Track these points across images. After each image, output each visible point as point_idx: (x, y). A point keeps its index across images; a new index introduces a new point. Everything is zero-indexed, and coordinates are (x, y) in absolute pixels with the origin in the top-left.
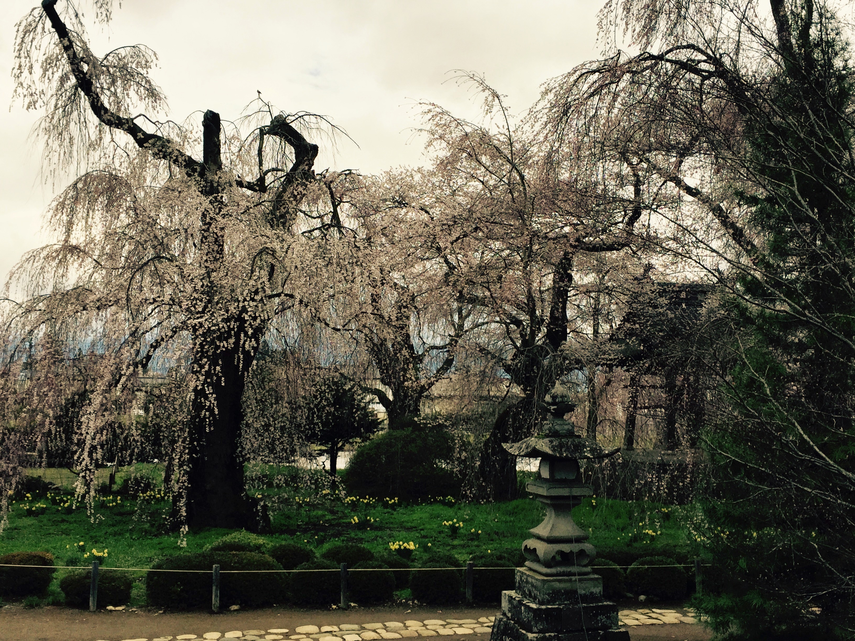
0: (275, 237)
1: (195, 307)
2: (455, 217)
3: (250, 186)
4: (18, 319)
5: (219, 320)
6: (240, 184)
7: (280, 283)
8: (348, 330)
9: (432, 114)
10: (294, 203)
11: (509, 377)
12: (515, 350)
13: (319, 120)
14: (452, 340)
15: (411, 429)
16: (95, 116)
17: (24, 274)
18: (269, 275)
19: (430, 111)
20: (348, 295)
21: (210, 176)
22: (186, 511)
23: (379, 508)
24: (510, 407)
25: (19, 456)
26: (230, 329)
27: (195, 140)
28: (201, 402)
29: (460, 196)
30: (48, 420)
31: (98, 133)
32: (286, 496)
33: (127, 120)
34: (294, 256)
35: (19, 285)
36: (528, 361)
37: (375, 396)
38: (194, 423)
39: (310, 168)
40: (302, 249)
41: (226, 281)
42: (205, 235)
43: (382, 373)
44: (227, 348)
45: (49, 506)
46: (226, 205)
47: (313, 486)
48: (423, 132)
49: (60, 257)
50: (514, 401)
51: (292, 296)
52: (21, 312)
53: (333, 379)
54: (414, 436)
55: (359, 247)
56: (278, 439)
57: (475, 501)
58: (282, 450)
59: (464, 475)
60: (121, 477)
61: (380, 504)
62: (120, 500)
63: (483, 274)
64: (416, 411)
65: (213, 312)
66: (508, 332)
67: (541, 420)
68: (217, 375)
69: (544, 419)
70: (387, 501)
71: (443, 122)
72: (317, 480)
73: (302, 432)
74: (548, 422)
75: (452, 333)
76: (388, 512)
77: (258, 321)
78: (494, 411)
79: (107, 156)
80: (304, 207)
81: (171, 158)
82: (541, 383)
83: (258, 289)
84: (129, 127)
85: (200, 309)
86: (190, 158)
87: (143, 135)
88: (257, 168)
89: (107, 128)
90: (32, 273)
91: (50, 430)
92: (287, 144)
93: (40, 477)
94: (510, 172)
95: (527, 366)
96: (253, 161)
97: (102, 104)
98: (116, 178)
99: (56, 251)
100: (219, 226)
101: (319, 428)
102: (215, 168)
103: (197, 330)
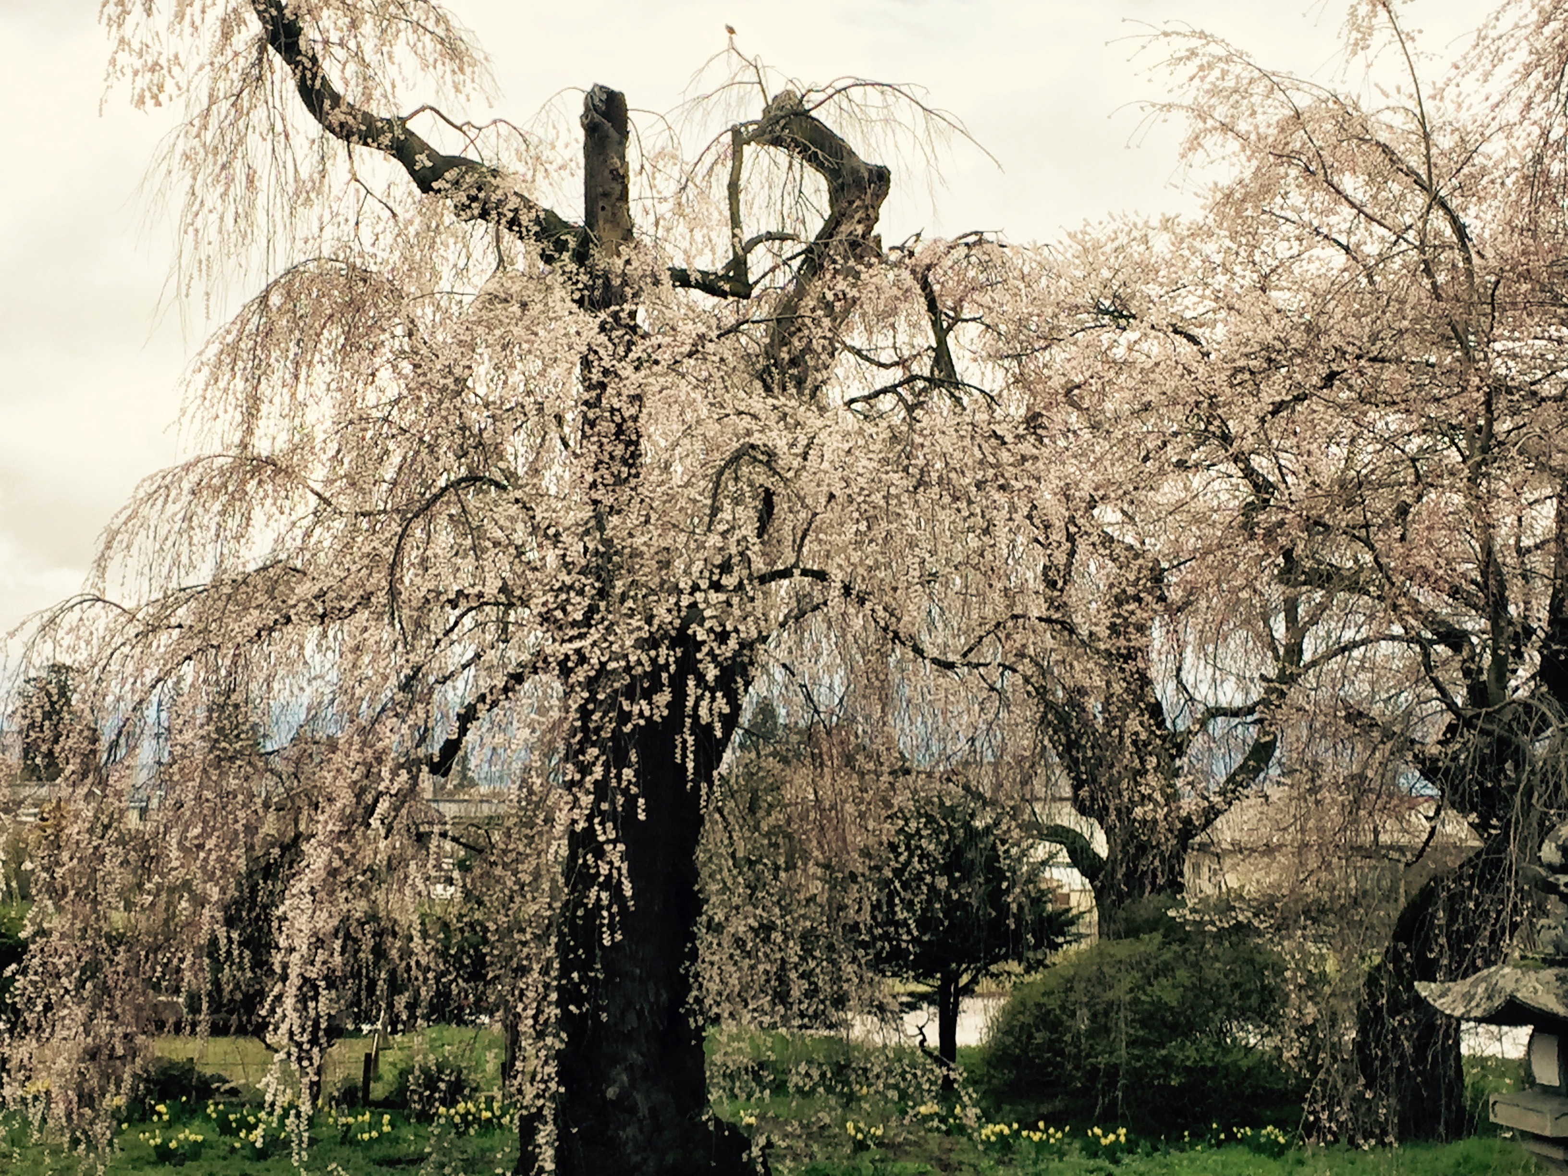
0: (774, 416)
1: (564, 611)
2: (1268, 348)
3: (709, 285)
4: (126, 650)
5: (629, 643)
6: (682, 279)
7: (788, 542)
8: (977, 666)
9: (1197, 61)
10: (827, 322)
11: (1432, 791)
12: (1448, 717)
13: (891, 99)
14: (1269, 691)
15: (1157, 937)
16: (311, 116)
17: (143, 533)
18: (759, 520)
19: (1193, 53)
21: (600, 260)
22: (556, 1159)
23: (1075, 1157)
24: (1436, 878)
25: (139, 1008)
26: (658, 668)
27: (563, 167)
28: (585, 864)
29: (1281, 289)
31: (316, 158)
33: (389, 121)
34: (826, 465)
35: (129, 561)
36: (1489, 745)
37: (1059, 846)
38: (571, 922)
39: (870, 228)
40: (846, 447)
41: (646, 538)
42: (591, 415)
43: (1079, 784)
44: (649, 720)
45: (213, 1137)
46: (645, 336)
47: (894, 1095)
48: (1174, 111)
49: (231, 489)
50: (1449, 861)
51: (821, 576)
52: (132, 634)
54: (1167, 956)
55: (1001, 438)
57: (1344, 1140)
59: (1312, 1069)
60: (394, 1065)
61: (1077, 1145)
62: (390, 1123)
63: (1351, 503)
64: (1176, 886)
66: (1427, 663)
67: (1532, 914)
68: (625, 792)
69: (1540, 910)
70: (1097, 1138)
71: (1230, 83)
72: (902, 1077)
73: (864, 945)
74: (1550, 921)
75: (1273, 673)
77: (733, 643)
79: (341, 219)
80: (857, 338)
81: (500, 215)
82: (1527, 808)
84: (395, 139)
85: (579, 616)
86: (550, 214)
87: (429, 157)
88: (727, 231)
89: (338, 145)
90: (163, 533)
91: (214, 941)
92: (809, 171)
93: (191, 1060)
94: (1424, 217)
95: (1484, 760)
96: (716, 215)
97: (325, 82)
98: (365, 277)
99: (221, 473)
100: (625, 392)
102: (616, 236)
103: (572, 670)
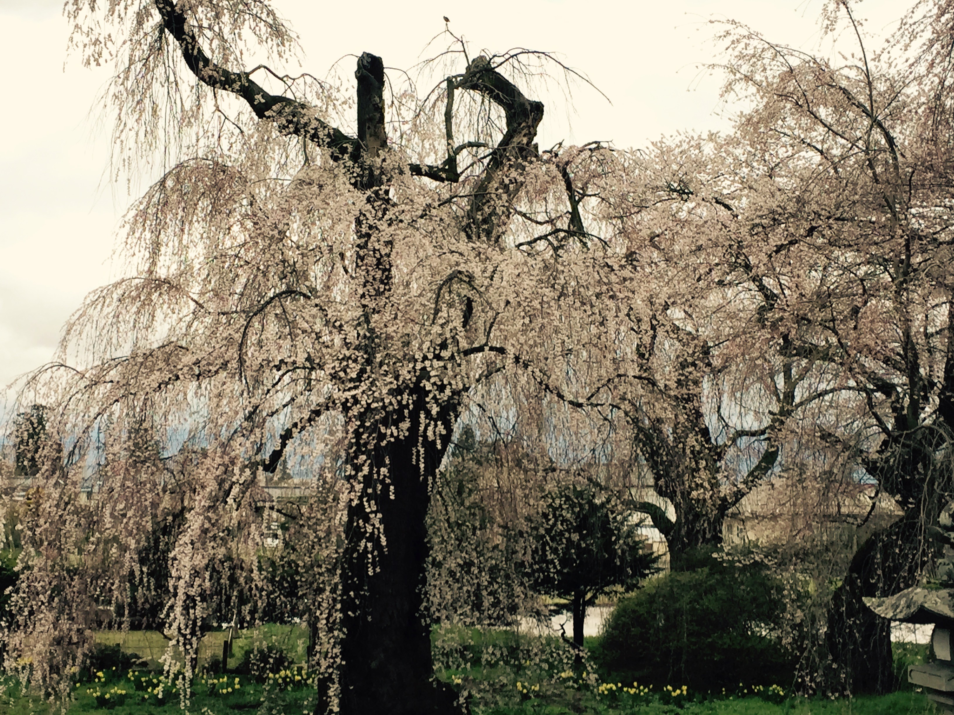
0: (473, 254)
1: (345, 372)
2: (773, 212)
3: (433, 174)
4: (79, 396)
5: (384, 392)
6: (417, 170)
7: (481, 330)
8: (596, 405)
9: (730, 38)
10: (505, 197)
11: (873, 481)
12: (883, 436)
13: (544, 61)
14: (774, 420)
15: (706, 570)
16: (191, 72)
17: (89, 325)
18: (464, 317)
19: (727, 33)
20: (596, 345)
21: (367, 159)
22: (340, 705)
23: (656, 704)
24: (876, 534)
25: (87, 614)
26: (402, 407)
27: (345, 103)
28: (358, 526)
29: (781, 176)
30: (127, 555)
31: (195, 97)
33: (238, 75)
34: (504, 284)
35: (80, 342)
36: (908, 453)
37: (646, 515)
38: (349, 561)
39: (531, 140)
40: (517, 272)
41: (395, 328)
42: (361, 253)
43: (657, 478)
44: (397, 438)
45: (132, 691)
46: (394, 205)
47: (545, 666)
48: (716, 69)
49: (142, 298)
50: (883, 524)
51: (501, 351)
52: (82, 386)
53: (574, 487)
54: (712, 581)
55: (611, 267)
56: (486, 588)
57: (819, 693)
59: (800, 650)
60: (242, 648)
61: (657, 696)
62: (239, 683)
63: (824, 306)
64: (718, 539)
65: (374, 379)
66: (870, 404)
67: (934, 556)
68: (382, 482)
69: (939, 553)
70: (669, 692)
71: (751, 51)
72: (550, 655)
74: (945, 560)
75: (776, 410)
76: (671, 711)
77: (448, 392)
79: (210, 134)
80: (523, 206)
81: (306, 132)
82: (931, 491)
84: (242, 86)
85: (354, 375)
86: (337, 132)
87: (263, 97)
88: (444, 142)
89: (207, 89)
90: (101, 325)
91: (132, 573)
92: (494, 105)
93: (118, 645)
94: (868, 133)
95: (905, 462)
96: (437, 132)
97: (200, 51)
98: (224, 169)
99: (137, 288)
100: (382, 239)
102: (377, 145)
103: (350, 408)
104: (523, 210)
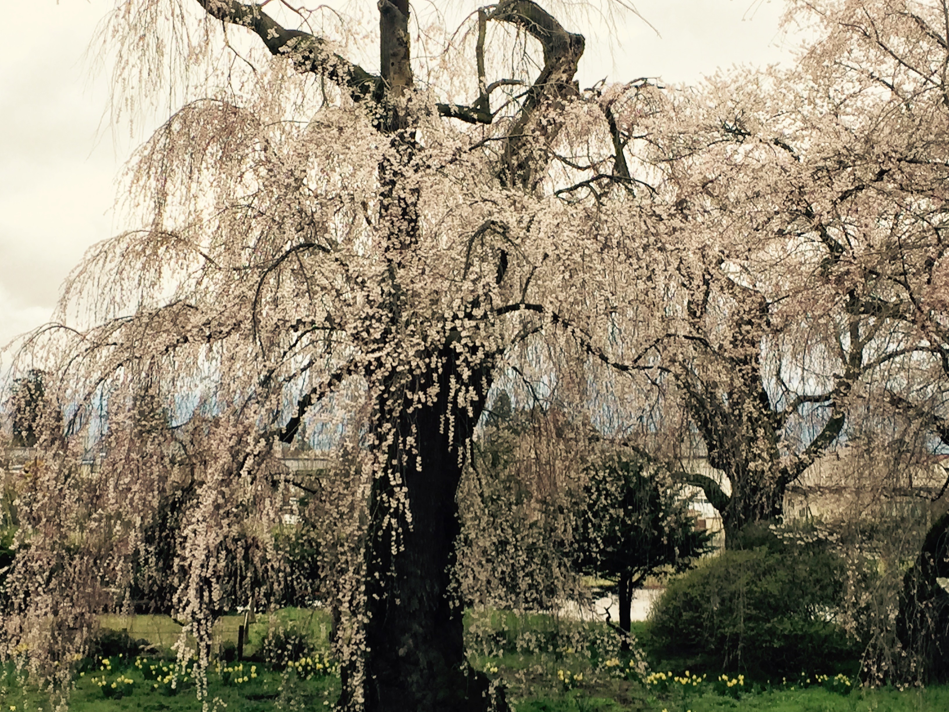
0: (507, 203)
1: (368, 332)
2: (838, 154)
3: (463, 115)
4: (80, 359)
5: (411, 354)
6: (445, 111)
7: (517, 287)
8: (644, 368)
10: (542, 139)
14: (840, 384)
15: (765, 549)
17: (90, 282)
18: (498, 272)
20: (643, 302)
21: (391, 98)
22: (365, 696)
23: (710, 695)
26: (430, 370)
27: (366, 37)
28: (382, 501)
29: (847, 114)
30: (133, 533)
31: (203, 32)
32: (540, 670)
33: (250, 7)
34: (542, 235)
35: (81, 301)
37: (699, 489)
38: (373, 539)
39: (571, 76)
40: (556, 222)
41: (422, 284)
42: (385, 202)
43: (711, 448)
44: (425, 405)
45: (140, 680)
46: (421, 149)
47: (588, 654)
49: (148, 252)
51: (539, 309)
52: (83, 348)
53: (619, 458)
54: (771, 561)
55: (659, 216)
56: (523, 568)
57: (888, 684)
58: (530, 586)
59: (867, 637)
60: (258, 633)
61: (711, 686)
62: (256, 671)
63: (894, 258)
65: (400, 341)
68: (408, 453)
70: (725, 682)
72: (594, 643)
73: (566, 555)
75: (842, 372)
76: (726, 703)
77: (480, 354)
78: (923, 516)
79: (219, 72)
80: (563, 150)
81: (324, 69)
83: (478, 296)
84: (254, 19)
85: (378, 336)
86: (358, 68)
87: (277, 31)
88: (476, 78)
89: (216, 23)
90: (103, 282)
91: (137, 552)
93: (125, 630)
96: (468, 68)
98: (235, 111)
99: (142, 241)
100: (408, 187)
101: (598, 546)
102: (402, 83)
103: (373, 372)
104: (563, 154)
